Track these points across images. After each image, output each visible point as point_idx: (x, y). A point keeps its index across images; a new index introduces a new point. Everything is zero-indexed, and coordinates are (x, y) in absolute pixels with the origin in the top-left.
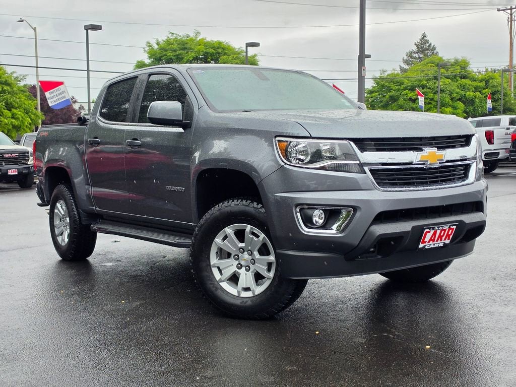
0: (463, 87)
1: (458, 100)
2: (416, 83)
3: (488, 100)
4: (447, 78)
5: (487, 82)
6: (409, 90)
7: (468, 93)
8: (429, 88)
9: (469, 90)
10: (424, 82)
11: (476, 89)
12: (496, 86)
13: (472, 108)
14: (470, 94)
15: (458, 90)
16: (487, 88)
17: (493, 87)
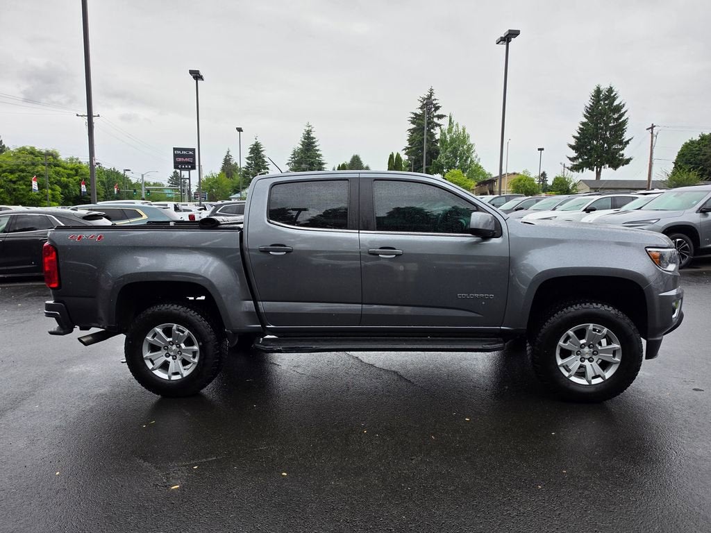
0: (57, 173)
1: (56, 183)
2: (15, 167)
3: (82, 186)
4: (44, 165)
5: (77, 171)
6: (9, 173)
7: (63, 179)
8: (29, 172)
9: (63, 176)
10: (23, 167)
11: (69, 176)
12: (85, 175)
13: (67, 191)
14: (64, 179)
15: (54, 176)
16: (76, 176)
17: (82, 175)
